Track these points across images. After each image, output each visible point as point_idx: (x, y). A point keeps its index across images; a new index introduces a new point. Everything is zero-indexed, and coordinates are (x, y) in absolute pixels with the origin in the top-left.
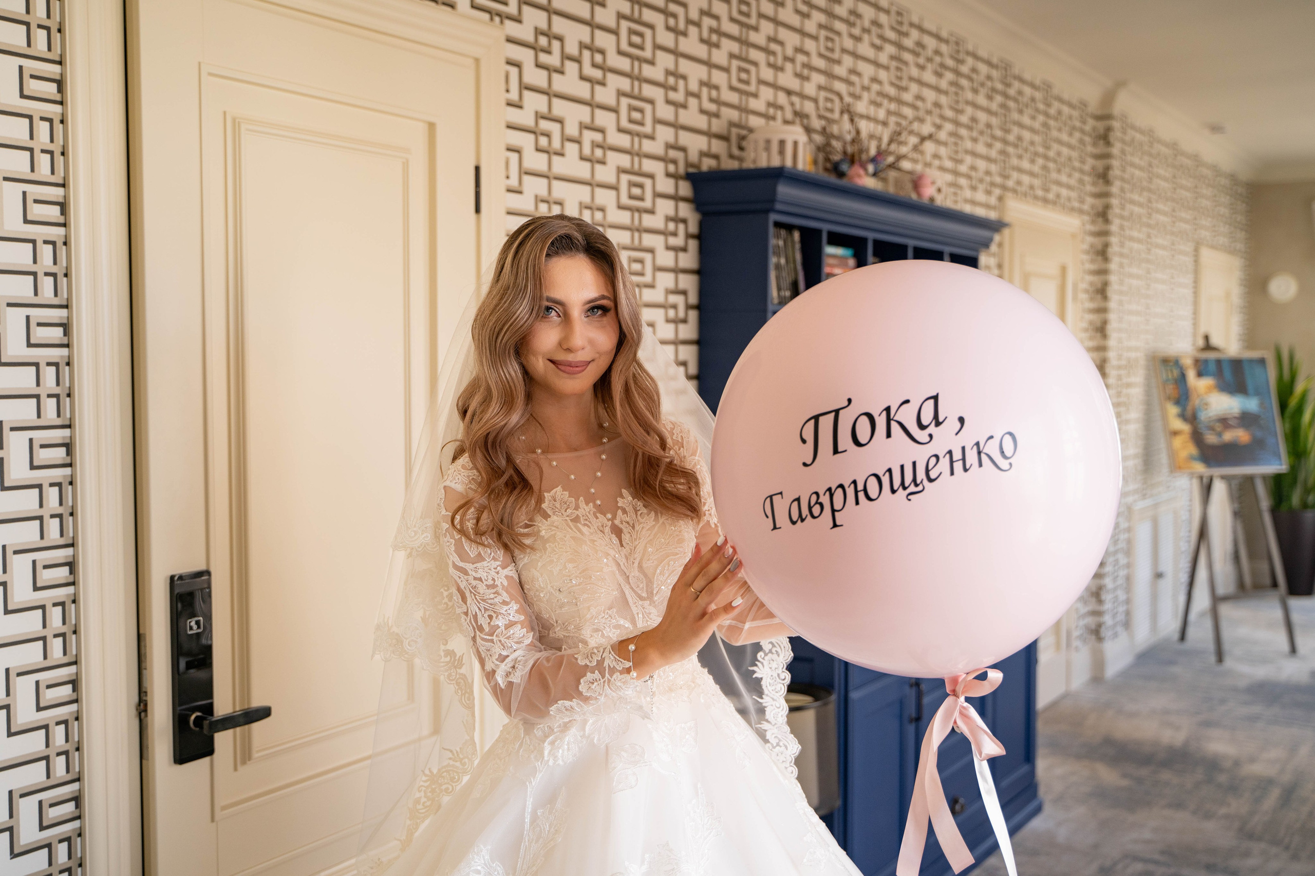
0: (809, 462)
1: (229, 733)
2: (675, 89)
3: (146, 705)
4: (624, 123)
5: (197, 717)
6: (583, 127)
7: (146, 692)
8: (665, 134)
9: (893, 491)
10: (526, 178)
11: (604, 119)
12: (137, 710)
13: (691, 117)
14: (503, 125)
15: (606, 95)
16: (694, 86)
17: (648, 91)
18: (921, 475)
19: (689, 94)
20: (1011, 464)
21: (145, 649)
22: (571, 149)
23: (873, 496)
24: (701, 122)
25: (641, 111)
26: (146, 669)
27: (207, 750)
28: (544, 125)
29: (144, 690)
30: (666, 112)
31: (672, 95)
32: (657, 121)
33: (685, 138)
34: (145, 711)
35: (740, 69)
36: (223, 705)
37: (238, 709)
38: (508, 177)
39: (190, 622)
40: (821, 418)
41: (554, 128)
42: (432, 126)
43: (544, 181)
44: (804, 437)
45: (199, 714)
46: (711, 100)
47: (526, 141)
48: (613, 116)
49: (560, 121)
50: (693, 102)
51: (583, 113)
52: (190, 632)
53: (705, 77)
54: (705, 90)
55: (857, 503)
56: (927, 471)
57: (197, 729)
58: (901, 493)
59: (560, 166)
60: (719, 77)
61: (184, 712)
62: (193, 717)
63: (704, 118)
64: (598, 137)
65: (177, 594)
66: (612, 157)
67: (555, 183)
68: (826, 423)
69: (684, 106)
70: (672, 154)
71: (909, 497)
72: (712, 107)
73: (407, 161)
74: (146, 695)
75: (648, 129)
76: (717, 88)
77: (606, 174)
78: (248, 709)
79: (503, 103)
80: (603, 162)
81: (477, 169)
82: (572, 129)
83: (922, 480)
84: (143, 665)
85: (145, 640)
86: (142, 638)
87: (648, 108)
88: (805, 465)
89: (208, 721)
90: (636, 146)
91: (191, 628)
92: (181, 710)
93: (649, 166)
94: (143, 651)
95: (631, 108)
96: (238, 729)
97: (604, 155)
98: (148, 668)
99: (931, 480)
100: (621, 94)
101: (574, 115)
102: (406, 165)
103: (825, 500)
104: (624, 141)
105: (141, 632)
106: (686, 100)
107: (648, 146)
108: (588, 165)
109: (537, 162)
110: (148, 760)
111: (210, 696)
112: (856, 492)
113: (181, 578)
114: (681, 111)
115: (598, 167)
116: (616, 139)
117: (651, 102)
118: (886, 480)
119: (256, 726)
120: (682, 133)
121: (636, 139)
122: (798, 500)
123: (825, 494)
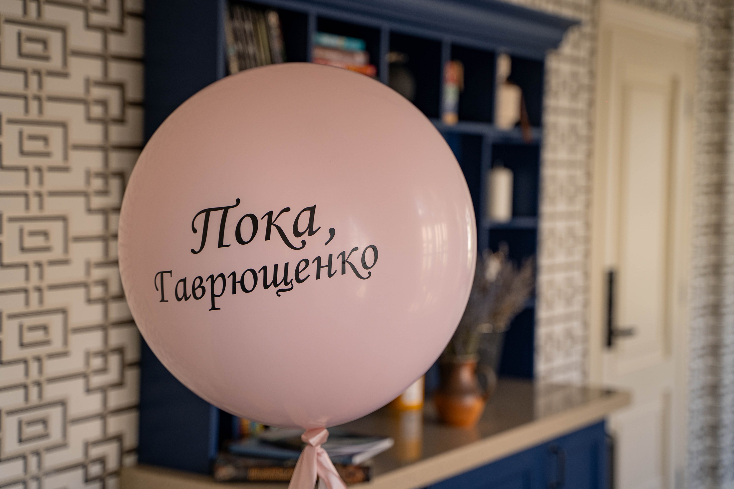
0: (197, 250)
9: (266, 287)
18: (291, 275)
20: (370, 273)
23: (249, 288)
40: (212, 213)
44: (196, 227)
55: (234, 292)
56: (297, 273)
58: (273, 289)
68: (216, 217)
71: (279, 293)
83: (292, 280)
88: (193, 251)
99: (299, 281)
103: (207, 285)
112: (234, 283)
118: (260, 276)
122: (184, 280)
123: (207, 281)
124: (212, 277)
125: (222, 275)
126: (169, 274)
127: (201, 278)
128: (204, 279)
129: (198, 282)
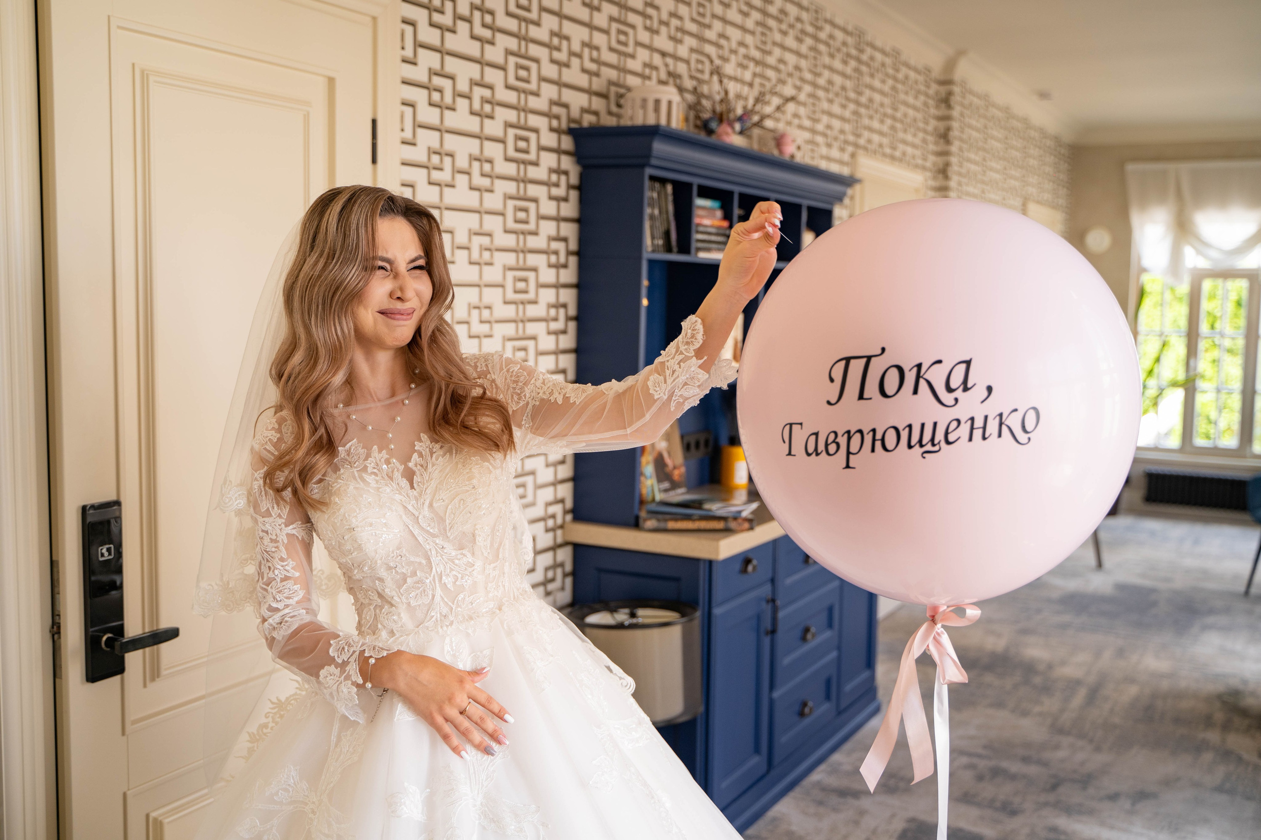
0: (834, 401)
1: (139, 652)
2: (558, 49)
3: (59, 627)
4: (512, 81)
5: (108, 638)
6: (473, 83)
7: (59, 615)
8: (549, 91)
9: (910, 447)
10: (420, 131)
11: (493, 76)
12: (50, 632)
13: (573, 75)
14: (399, 81)
15: (494, 54)
16: (576, 47)
17: (534, 50)
18: (940, 436)
19: (572, 54)
20: (1029, 439)
21: (58, 575)
22: (462, 103)
23: (890, 447)
24: (583, 80)
25: (527, 69)
26: (59, 594)
27: (118, 668)
28: (437, 81)
29: (57, 613)
30: (550, 71)
31: (556, 55)
32: (542, 79)
33: (568, 96)
34: (59, 633)
35: (620, 32)
36: (133, 627)
37: (147, 630)
38: (402, 130)
39: (101, 549)
40: (853, 361)
41: (446, 84)
42: (331, 81)
43: (437, 134)
45: (110, 635)
46: (592, 60)
47: (419, 96)
48: (501, 73)
49: (452, 78)
50: (575, 62)
51: (473, 71)
52: (101, 559)
53: (586, 39)
54: (586, 51)
55: (873, 451)
56: (947, 433)
57: (109, 649)
58: (917, 450)
59: (452, 120)
60: (599, 39)
61: (95, 634)
62: (104, 638)
63: (585, 77)
64: (487, 93)
65: (89, 523)
66: (500, 112)
67: (447, 136)
69: (567, 65)
70: (556, 110)
71: (925, 455)
72: (593, 67)
73: (308, 113)
74: (60, 618)
75: (533, 86)
76: (597, 49)
77: (494, 128)
78: (157, 630)
79: (399, 59)
80: (491, 117)
81: (374, 122)
82: (463, 86)
83: (940, 441)
84: (56, 590)
85: (58, 567)
86: (55, 565)
87: (533, 66)
88: (829, 402)
89: (119, 642)
90: (522, 102)
91: (102, 555)
92: (93, 632)
93: (534, 121)
94: (55, 577)
95: (519, 67)
96: (147, 650)
97: (493, 109)
98: (61, 593)
99: (948, 443)
100: (508, 52)
101: (465, 72)
102: (307, 118)
103: (843, 441)
104: (511, 97)
105: (54, 558)
106: (569, 60)
107: (533, 103)
108: (477, 119)
109: (430, 115)
110: (61, 678)
111: (121, 617)
112: (874, 440)
113: (93, 507)
114: (565, 70)
115: (487, 121)
116: (504, 95)
117: (537, 61)
118: (904, 435)
119: (165, 647)
120: (565, 91)
121: (523, 96)
122: (816, 434)
123: (843, 435)
124: (848, 432)
125: (860, 431)
126: (800, 426)
127: (836, 433)
128: (840, 434)
129: (832, 436)
